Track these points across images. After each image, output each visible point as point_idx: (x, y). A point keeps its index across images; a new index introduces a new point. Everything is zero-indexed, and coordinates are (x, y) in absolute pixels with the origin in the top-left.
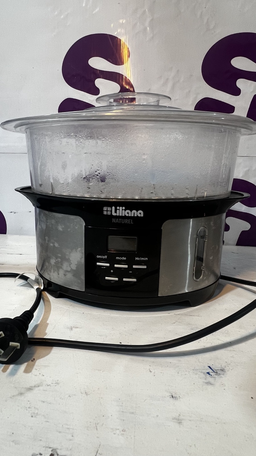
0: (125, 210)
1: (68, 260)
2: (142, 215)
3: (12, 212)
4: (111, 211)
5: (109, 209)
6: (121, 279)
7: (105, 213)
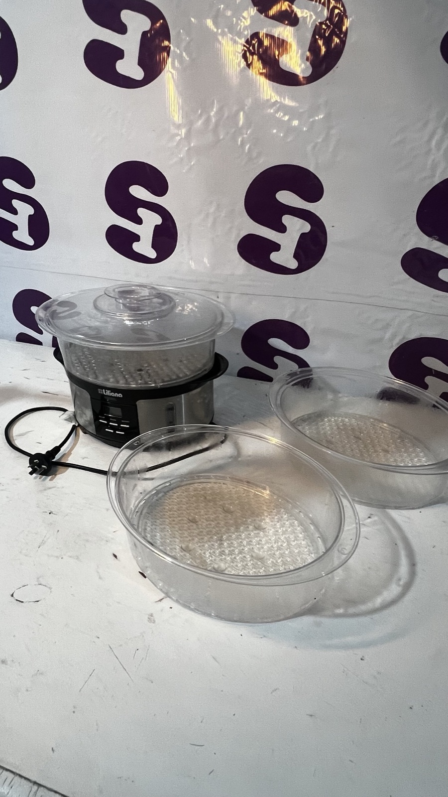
0: (111, 392)
1: (85, 414)
2: (122, 396)
4: (103, 392)
5: (101, 390)
6: (115, 432)
7: (99, 392)
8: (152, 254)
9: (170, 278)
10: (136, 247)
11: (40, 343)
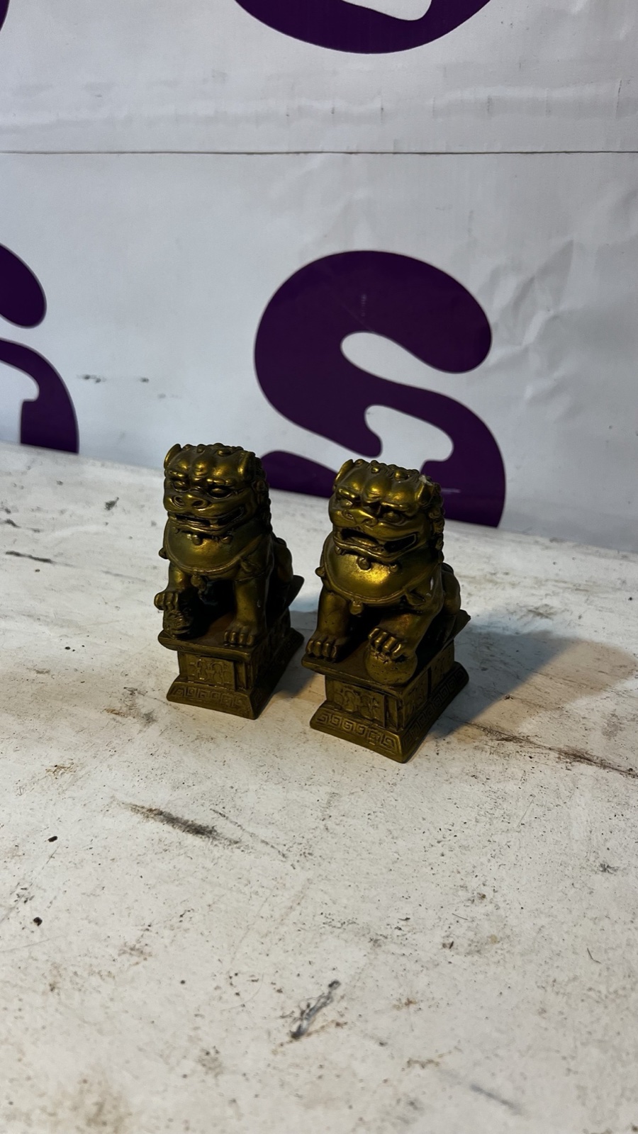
3: (87, 378)
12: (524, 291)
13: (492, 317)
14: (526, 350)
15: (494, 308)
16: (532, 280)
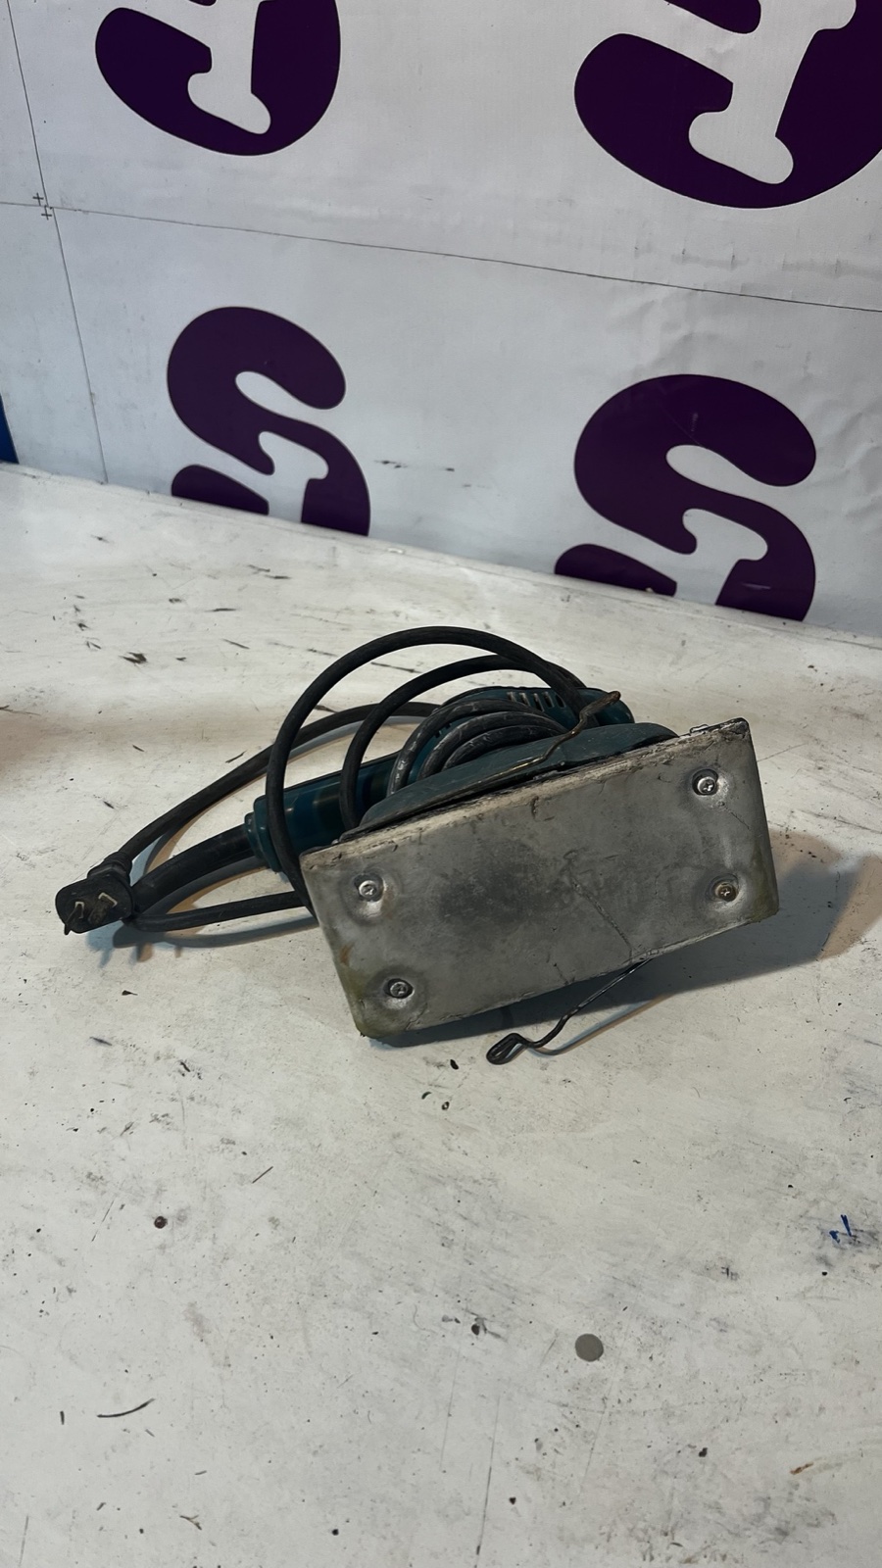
3: (386, 462)
8: (773, 164)
9: (838, 269)
10: (708, 135)
11: (257, 505)
12: (852, 424)
13: (818, 443)
14: (848, 472)
15: (820, 435)
16: (860, 415)
